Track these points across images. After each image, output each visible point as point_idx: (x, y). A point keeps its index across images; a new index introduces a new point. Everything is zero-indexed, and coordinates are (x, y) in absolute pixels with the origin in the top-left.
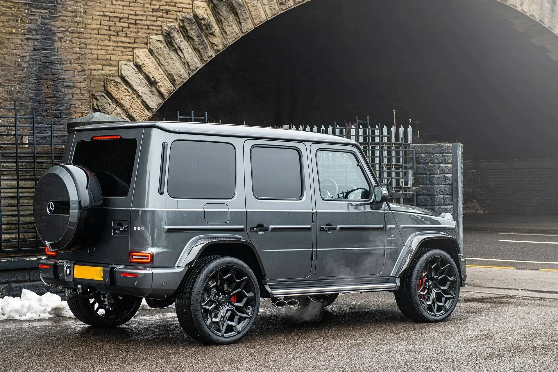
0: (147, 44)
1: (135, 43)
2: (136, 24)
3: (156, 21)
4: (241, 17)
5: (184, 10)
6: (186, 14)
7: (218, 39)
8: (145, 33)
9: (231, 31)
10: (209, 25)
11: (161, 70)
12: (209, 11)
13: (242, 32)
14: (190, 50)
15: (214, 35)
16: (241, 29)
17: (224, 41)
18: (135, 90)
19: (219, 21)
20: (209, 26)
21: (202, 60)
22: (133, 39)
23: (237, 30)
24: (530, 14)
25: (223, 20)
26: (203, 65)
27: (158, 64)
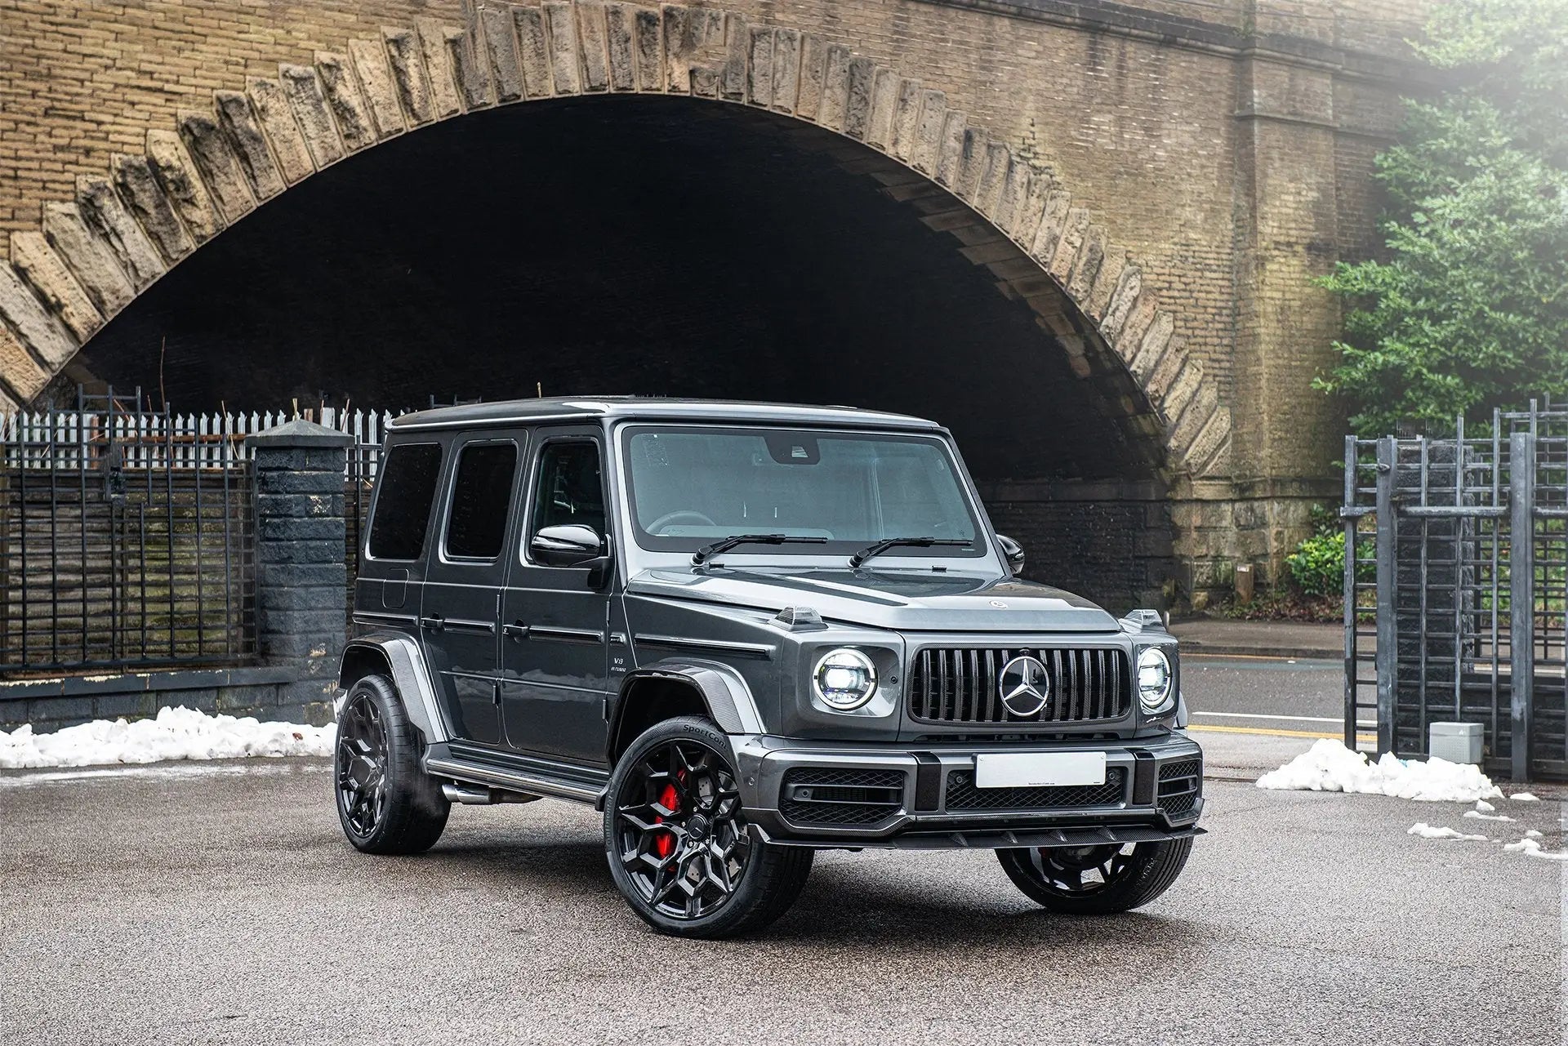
0: (40, 221)
1: (13, 218)
2: (16, 178)
3: (63, 172)
4: (255, 164)
5: (126, 148)
6: (131, 157)
7: (204, 212)
8: (36, 198)
9: (233, 194)
10: (182, 181)
11: (71, 278)
12: (183, 152)
13: (259, 198)
14: (139, 236)
15: (194, 204)
16: (256, 191)
17: (216, 215)
18: (12, 323)
19: (206, 174)
20: (182, 184)
21: (166, 257)
22: (10, 210)
23: (246, 192)
24: (915, 163)
25: (215, 171)
26: (169, 269)
27: (67, 266)
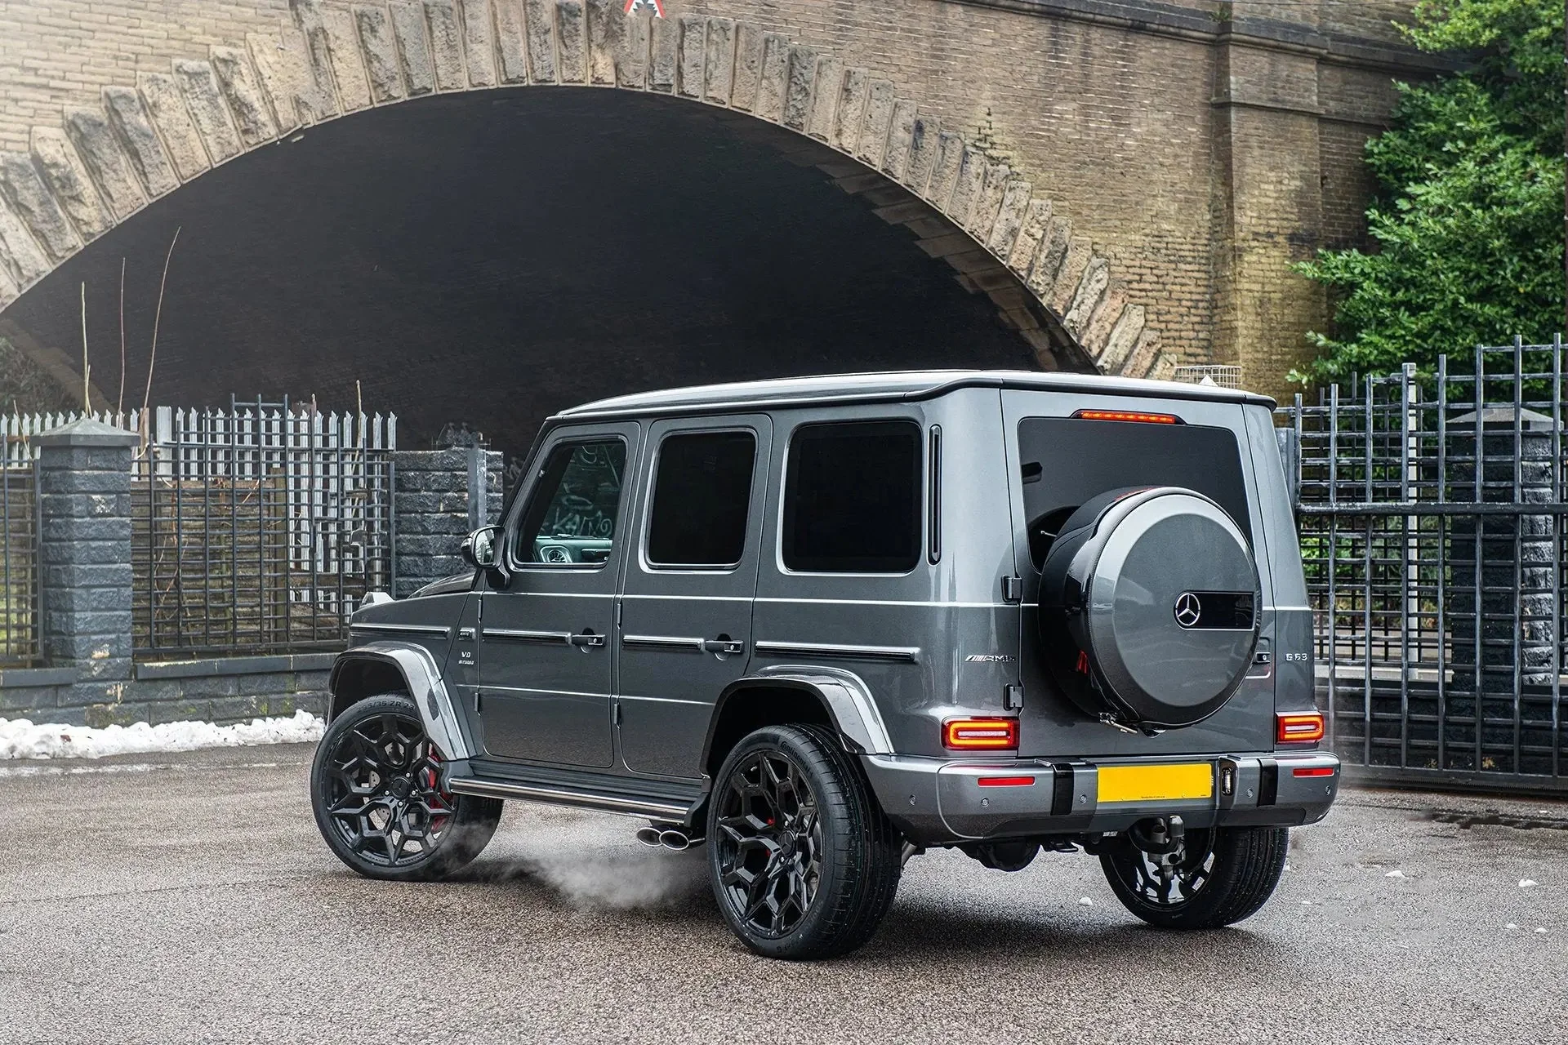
4: (146, 161)
5: (9, 146)
6: (14, 154)
7: (91, 209)
9: (123, 191)
10: (69, 179)
12: (70, 148)
13: (151, 195)
14: (23, 234)
15: (81, 201)
16: (147, 188)
17: (105, 212)
19: (94, 171)
20: (67, 181)
21: (51, 255)
23: (137, 189)
24: (861, 155)
25: (103, 167)
26: (54, 267)
